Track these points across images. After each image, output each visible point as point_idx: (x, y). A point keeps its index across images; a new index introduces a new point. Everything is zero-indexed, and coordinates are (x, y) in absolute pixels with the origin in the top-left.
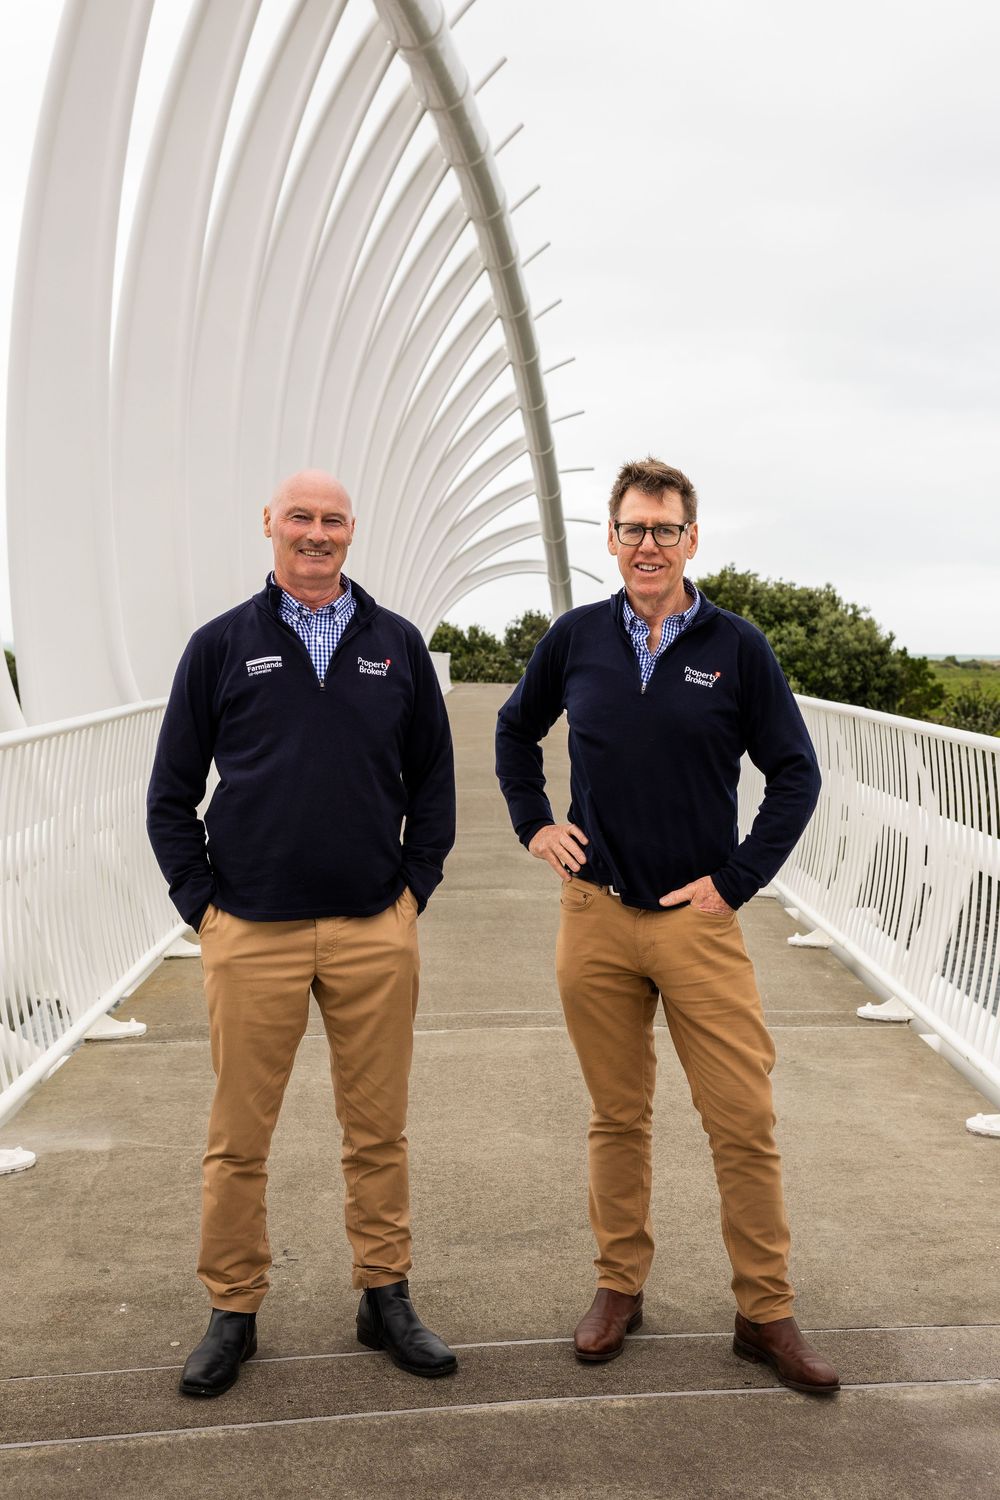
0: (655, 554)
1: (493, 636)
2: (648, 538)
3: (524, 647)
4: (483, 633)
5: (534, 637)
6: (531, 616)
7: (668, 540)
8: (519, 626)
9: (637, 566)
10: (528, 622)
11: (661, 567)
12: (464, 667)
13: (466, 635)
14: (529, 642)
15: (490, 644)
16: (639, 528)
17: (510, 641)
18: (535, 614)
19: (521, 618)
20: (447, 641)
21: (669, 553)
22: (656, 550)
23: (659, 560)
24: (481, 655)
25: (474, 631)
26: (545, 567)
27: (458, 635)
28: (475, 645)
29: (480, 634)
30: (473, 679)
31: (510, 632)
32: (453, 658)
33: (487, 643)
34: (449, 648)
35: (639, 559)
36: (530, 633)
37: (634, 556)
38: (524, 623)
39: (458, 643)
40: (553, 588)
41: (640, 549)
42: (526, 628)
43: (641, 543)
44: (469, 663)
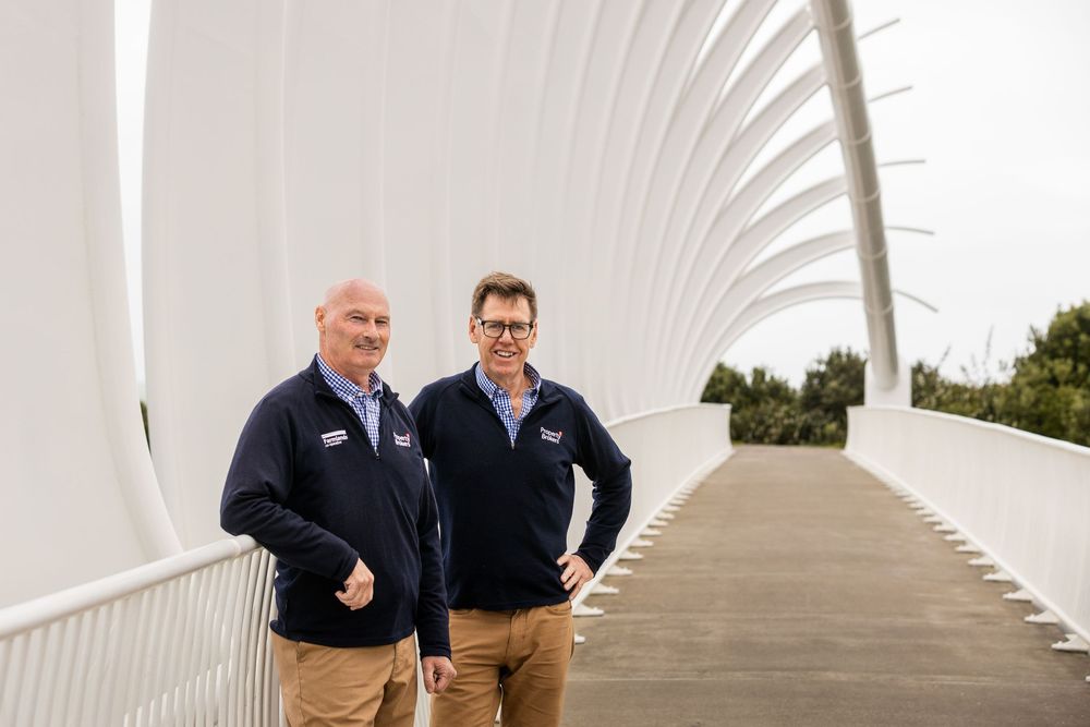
0: (511, 344)
1: (786, 382)
2: (507, 332)
3: (828, 396)
4: (772, 377)
5: (842, 384)
6: (839, 355)
7: (519, 335)
8: (823, 368)
9: (496, 352)
10: (836, 362)
11: (514, 354)
12: (746, 423)
13: (749, 380)
14: (836, 391)
15: (782, 393)
16: (500, 325)
17: (808, 386)
18: (844, 351)
19: (826, 357)
20: (723, 387)
21: (521, 344)
22: (512, 342)
23: (513, 349)
24: (768, 406)
25: (759, 374)
26: (859, 291)
27: (736, 380)
28: (761, 393)
29: (768, 378)
30: (759, 440)
31: (811, 376)
32: (733, 411)
33: (778, 391)
34: (725, 397)
35: (498, 347)
36: (837, 376)
37: (494, 345)
38: (830, 363)
39: (737, 390)
40: (870, 319)
41: (500, 340)
42: (832, 370)
43: (501, 336)
44: (753, 419)
